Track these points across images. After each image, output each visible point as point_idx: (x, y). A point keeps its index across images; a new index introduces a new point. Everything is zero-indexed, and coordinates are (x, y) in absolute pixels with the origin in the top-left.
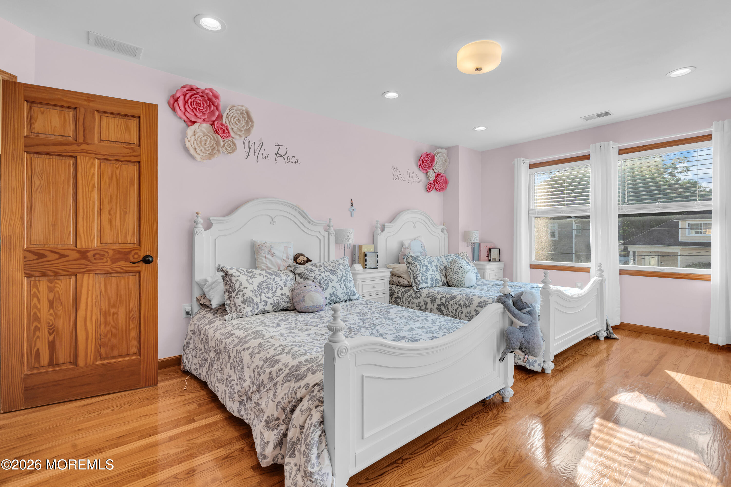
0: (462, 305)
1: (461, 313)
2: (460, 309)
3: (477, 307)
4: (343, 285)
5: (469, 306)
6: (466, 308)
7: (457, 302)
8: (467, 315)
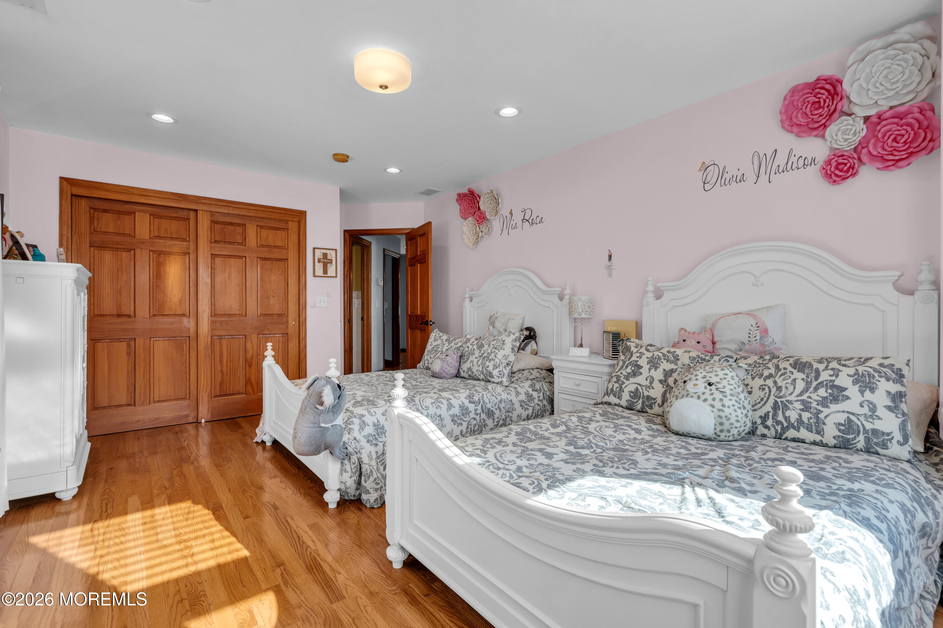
4: (480, 361)
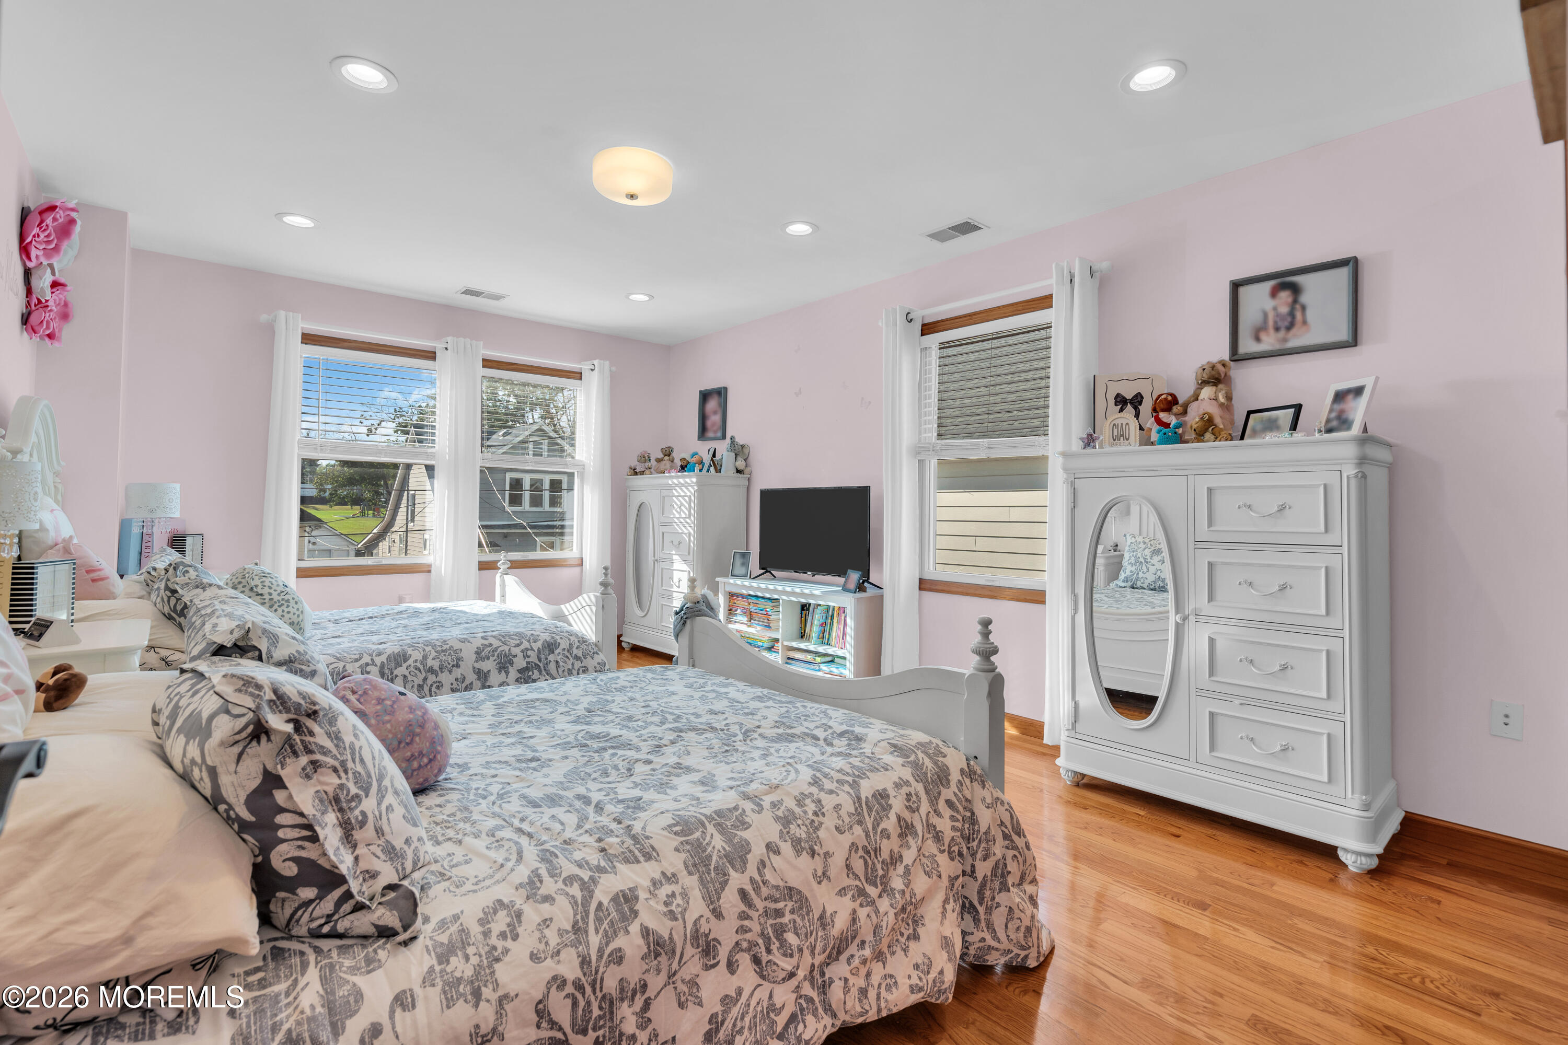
0: (436, 667)
1: (438, 687)
2: (432, 678)
3: (476, 661)
5: (458, 666)
6: (450, 672)
7: (418, 664)
8: (454, 686)
